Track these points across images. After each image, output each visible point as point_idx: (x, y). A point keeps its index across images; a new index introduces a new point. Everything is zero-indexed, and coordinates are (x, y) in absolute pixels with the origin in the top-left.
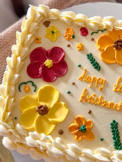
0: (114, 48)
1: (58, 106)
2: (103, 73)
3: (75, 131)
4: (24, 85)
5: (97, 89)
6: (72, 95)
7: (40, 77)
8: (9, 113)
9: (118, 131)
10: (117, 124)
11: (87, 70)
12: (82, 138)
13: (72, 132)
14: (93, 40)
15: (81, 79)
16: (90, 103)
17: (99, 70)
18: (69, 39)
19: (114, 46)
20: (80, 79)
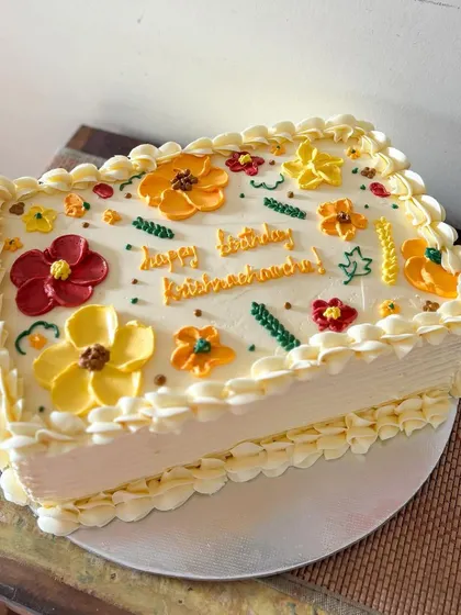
0: (179, 191)
1: (124, 335)
2: (183, 238)
3: (190, 360)
4: (27, 337)
5: (186, 268)
6: (144, 303)
7: (56, 304)
8: (20, 403)
9: (272, 317)
10: (263, 306)
11: (149, 246)
12: (212, 364)
13: (183, 367)
14: (129, 196)
15: (145, 267)
16: (189, 296)
17: (172, 236)
18: (79, 215)
19: (176, 188)
20: (143, 268)
